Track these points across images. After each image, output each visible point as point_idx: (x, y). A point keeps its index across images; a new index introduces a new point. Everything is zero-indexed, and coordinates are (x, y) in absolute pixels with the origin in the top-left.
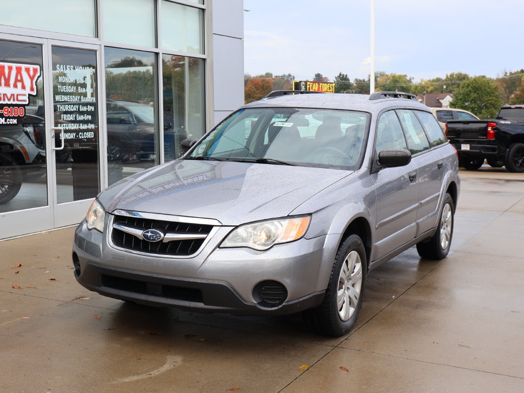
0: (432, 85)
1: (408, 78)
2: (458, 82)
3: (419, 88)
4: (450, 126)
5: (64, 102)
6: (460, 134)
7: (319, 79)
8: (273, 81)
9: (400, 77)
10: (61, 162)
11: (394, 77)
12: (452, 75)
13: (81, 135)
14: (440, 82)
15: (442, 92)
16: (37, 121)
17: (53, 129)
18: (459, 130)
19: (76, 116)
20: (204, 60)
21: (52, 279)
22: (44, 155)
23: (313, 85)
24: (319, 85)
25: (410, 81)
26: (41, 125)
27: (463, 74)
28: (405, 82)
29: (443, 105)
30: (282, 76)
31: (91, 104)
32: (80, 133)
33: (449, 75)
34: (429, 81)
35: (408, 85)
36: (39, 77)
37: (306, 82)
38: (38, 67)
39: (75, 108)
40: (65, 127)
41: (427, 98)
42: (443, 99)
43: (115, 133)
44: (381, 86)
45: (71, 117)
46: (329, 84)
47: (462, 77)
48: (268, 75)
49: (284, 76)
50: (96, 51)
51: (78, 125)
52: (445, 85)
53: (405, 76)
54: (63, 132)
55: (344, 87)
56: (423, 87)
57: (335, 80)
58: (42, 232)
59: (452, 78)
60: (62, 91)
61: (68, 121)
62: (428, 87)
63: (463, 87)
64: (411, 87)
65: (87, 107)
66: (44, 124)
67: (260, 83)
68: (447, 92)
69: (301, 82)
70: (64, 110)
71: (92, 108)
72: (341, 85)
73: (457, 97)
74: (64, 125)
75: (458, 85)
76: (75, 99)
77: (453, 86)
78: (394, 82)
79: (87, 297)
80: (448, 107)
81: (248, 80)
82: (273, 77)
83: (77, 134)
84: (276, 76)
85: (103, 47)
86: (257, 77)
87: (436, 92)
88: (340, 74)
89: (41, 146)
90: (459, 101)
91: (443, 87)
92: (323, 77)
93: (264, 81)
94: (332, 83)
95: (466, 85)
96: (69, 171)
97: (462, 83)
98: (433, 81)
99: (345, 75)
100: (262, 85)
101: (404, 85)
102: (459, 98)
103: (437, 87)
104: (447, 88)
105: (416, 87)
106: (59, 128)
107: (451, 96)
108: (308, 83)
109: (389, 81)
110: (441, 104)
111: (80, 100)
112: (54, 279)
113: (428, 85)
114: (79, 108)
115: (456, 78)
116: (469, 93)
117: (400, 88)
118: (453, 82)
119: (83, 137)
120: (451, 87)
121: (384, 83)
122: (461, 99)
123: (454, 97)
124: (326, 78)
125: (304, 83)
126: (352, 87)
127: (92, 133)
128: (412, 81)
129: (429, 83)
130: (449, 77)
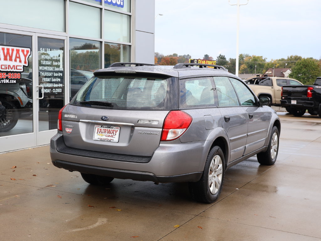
0: (278, 63)
1: (263, 58)
2: (295, 61)
3: (270, 65)
4: (285, 89)
5: (44, 70)
6: (291, 94)
7: (207, 58)
8: (178, 59)
9: (258, 57)
10: (43, 107)
11: (254, 57)
12: (291, 57)
13: (54, 90)
14: (283, 61)
15: (285, 68)
16: (28, 82)
17: (37, 87)
18: (290, 91)
19: (51, 79)
20: (130, 46)
21: (34, 175)
22: (31, 102)
23: (202, 62)
24: (206, 62)
25: (264, 60)
26: (31, 84)
27: (298, 56)
28: (261, 61)
29: (285, 75)
30: (183, 56)
31: (61, 72)
32: (54, 89)
33: (289, 57)
34: (277, 60)
35: (263, 63)
36: (30, 55)
37: (198, 60)
38: (29, 49)
39: (50, 74)
40: (44, 86)
41: (275, 71)
42: (285, 72)
43: (75, 90)
44: (246, 63)
45: (48, 80)
46: (212, 61)
47: (297, 58)
48: (175, 55)
49: (185, 56)
50: (64, 40)
51: (52, 84)
52: (286, 63)
53: (262, 57)
54: (43, 88)
55: (222, 63)
56: (272, 64)
57: (217, 59)
58: (29, 148)
59: (291, 59)
60: (43, 64)
61: (46, 82)
62: (276, 64)
63: (297, 65)
64: (265, 64)
65: (58, 74)
66: (32, 83)
67: (170, 60)
68: (288, 67)
69: (194, 60)
70: (44, 75)
71: (61, 74)
72: (221, 62)
73: (293, 71)
74: (44, 84)
75: (295, 63)
76: (51, 69)
77: (292, 64)
78: (254, 61)
79: (54, 185)
80: (288, 77)
81: (162, 58)
82: (178, 56)
83: (52, 90)
84: (180, 56)
85: (68, 38)
86: (167, 56)
87: (281, 67)
88: (220, 55)
89: (30, 97)
90: (295, 74)
91: (285, 64)
92: (210, 57)
93: (172, 58)
94: (214, 61)
95: (299, 63)
96: (47, 113)
97: (297, 62)
98: (280, 60)
99: (223, 55)
100: (171, 62)
101: (261, 63)
102: (294, 71)
103: (282, 64)
104: (288, 65)
105: (268, 64)
106: (41, 86)
107: (290, 70)
108: (199, 61)
109: (251, 60)
110: (284, 75)
111: (54, 69)
112: (35, 175)
113: (276, 63)
114: (53, 74)
115: (294, 59)
116: (301, 68)
117: (258, 65)
118: (292, 61)
119: (55, 92)
120: (290, 64)
121: (248, 61)
122: (296, 72)
123: (292, 71)
124: (211, 57)
125: (196, 61)
126: (227, 63)
127: (61, 89)
128: (266, 60)
129: (277, 61)
130: (289, 58)
